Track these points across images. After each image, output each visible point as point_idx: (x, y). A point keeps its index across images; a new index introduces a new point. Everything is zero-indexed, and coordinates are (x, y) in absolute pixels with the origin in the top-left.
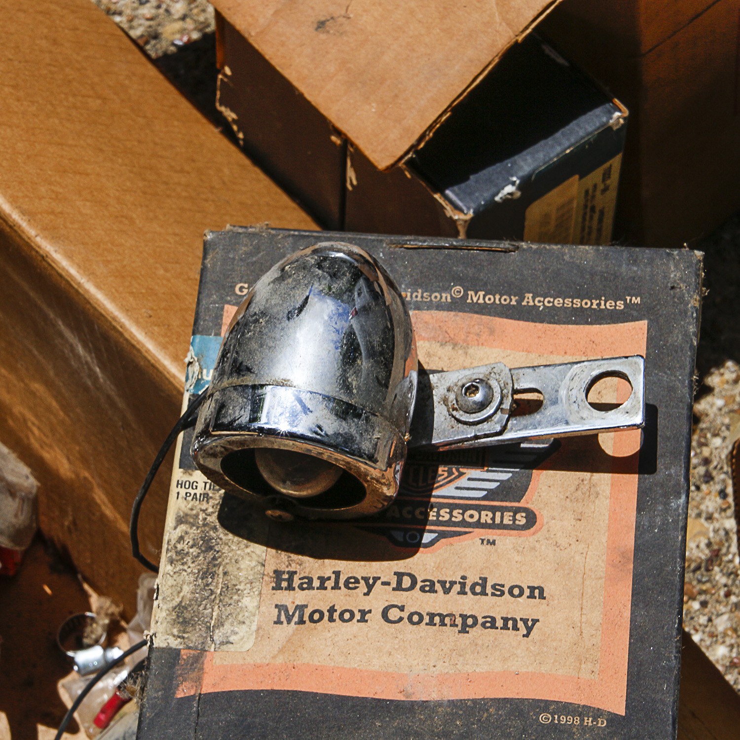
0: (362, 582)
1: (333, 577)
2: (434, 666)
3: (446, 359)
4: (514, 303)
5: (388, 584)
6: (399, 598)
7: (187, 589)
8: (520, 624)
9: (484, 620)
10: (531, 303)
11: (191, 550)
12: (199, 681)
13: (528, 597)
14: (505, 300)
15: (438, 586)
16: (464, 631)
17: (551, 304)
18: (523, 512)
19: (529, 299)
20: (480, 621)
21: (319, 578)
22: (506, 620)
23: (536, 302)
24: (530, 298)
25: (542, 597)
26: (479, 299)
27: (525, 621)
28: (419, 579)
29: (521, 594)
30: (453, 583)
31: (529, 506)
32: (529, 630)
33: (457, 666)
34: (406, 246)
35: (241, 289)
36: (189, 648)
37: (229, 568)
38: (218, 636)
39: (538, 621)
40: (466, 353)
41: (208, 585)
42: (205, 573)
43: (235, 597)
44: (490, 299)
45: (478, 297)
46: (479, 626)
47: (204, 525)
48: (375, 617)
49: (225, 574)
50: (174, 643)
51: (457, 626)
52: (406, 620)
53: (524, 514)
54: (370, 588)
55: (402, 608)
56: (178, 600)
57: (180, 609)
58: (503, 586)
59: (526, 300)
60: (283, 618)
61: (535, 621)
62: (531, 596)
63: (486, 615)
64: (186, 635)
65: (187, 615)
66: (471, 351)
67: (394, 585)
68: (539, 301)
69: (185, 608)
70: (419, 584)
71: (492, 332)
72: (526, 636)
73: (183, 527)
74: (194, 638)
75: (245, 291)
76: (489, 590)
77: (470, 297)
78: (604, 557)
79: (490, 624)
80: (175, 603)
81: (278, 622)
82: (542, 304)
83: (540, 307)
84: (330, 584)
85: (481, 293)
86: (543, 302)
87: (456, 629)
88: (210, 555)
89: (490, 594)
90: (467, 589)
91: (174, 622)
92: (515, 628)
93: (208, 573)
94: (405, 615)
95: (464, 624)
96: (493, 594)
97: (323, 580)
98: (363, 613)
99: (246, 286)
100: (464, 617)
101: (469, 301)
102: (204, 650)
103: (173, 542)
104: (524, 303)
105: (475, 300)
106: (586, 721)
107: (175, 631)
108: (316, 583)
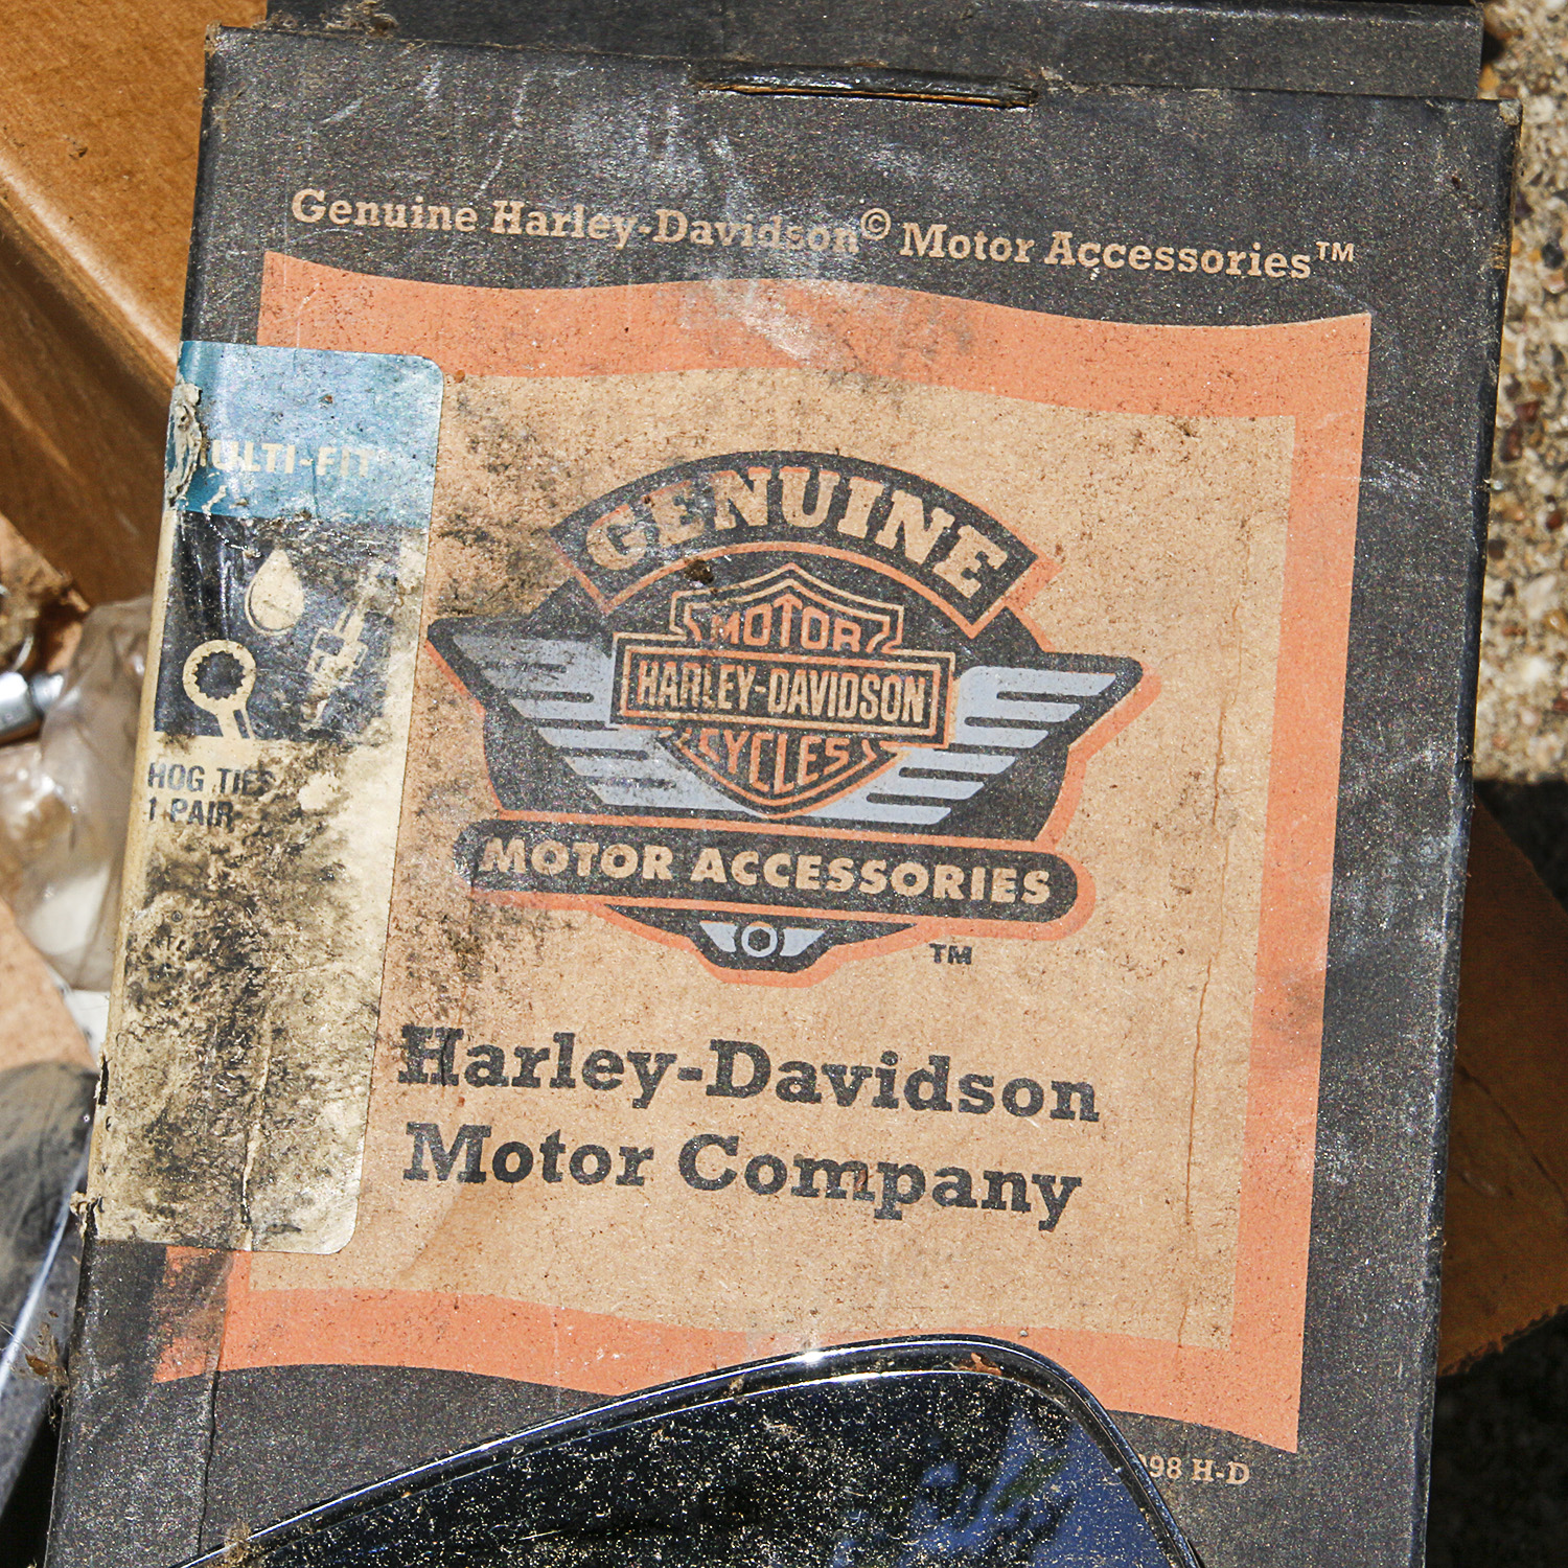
0: (629, 1067)
1: (555, 1049)
2: (814, 1313)
3: (845, 420)
4: (1022, 257)
5: (692, 1074)
6: (726, 1115)
7: (180, 1076)
8: (1033, 1192)
9: (940, 1180)
10: (1068, 261)
11: (190, 966)
12: (212, 1333)
13: (1054, 1115)
14: (1001, 249)
15: (823, 1083)
16: (888, 1212)
17: (1121, 263)
18: (1044, 868)
19: (1062, 249)
20: (932, 1182)
21: (518, 1052)
22: (995, 1179)
23: (1082, 256)
24: (1066, 243)
25: (1090, 1115)
26: (930, 247)
27: (1045, 1183)
28: (775, 1063)
29: (1034, 1108)
30: (861, 1074)
31: (1057, 850)
32: (1056, 1207)
33: (872, 1313)
34: (740, 87)
35: (308, 201)
36: (189, 1242)
37: (294, 1019)
38: (261, 1206)
39: (1078, 1182)
40: (897, 405)
41: (232, 1065)
42: (226, 1032)
43: (305, 1101)
44: (961, 247)
45: (930, 241)
46: (927, 1195)
47: (223, 894)
48: (663, 1169)
49: (278, 1032)
50: (150, 1229)
51: (872, 1196)
52: (741, 1179)
53: (1044, 875)
54: (649, 1084)
55: (730, 1146)
56: (158, 1106)
57: (163, 1130)
58: (989, 1082)
59: (1055, 250)
60: (428, 1163)
61: (1071, 1183)
62: (1063, 1113)
63: (947, 1165)
64: (179, 1207)
65: (182, 1150)
66: (909, 399)
67: (711, 1079)
68: (1090, 254)
69: (175, 1129)
70: (776, 1076)
71: (966, 344)
72: (1048, 1226)
73: (166, 901)
74: (200, 1211)
75: (319, 212)
76: (954, 1095)
77: (908, 240)
78: (1250, 1000)
79: (957, 1191)
80: (149, 1116)
81: (415, 1174)
82: (1096, 261)
83: (1091, 270)
84: (546, 1070)
85: (938, 229)
86: (1100, 256)
87: (871, 1207)
88: (239, 979)
89: (955, 1106)
90: (899, 1093)
91: (148, 1170)
92: (1021, 1205)
93: (232, 1032)
94: (739, 1164)
95: (890, 1193)
96: (966, 1107)
97: (529, 1058)
98: (633, 1157)
99: (321, 195)
100: (890, 1171)
101: (906, 251)
102: (226, 1249)
103: (142, 941)
104: (1050, 260)
105: (922, 248)
106: (1197, 1469)
107: (152, 1196)
108: (512, 1067)
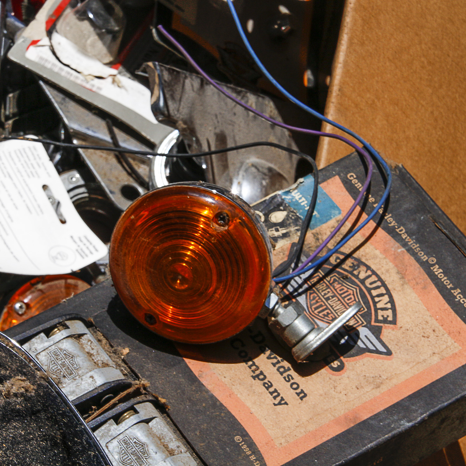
2: (225, 377)
3: (392, 279)
4: (449, 287)
8: (279, 399)
9: (267, 382)
10: (455, 294)
13: (296, 393)
14: (447, 282)
15: (268, 353)
16: (254, 378)
17: (463, 303)
18: (340, 363)
19: (456, 292)
22: (276, 391)
23: (458, 296)
24: (458, 292)
25: (301, 399)
26: (437, 271)
27: (282, 399)
29: (295, 389)
30: (275, 357)
31: (346, 363)
32: (280, 404)
33: (233, 386)
34: (436, 224)
35: (352, 176)
39: (287, 404)
40: (403, 285)
44: (441, 276)
45: (437, 270)
46: (262, 382)
51: (254, 373)
52: (239, 351)
53: (339, 364)
55: (243, 345)
58: (293, 379)
59: (455, 291)
61: (286, 403)
62: (298, 394)
63: (271, 381)
66: (406, 286)
67: (253, 335)
68: (460, 297)
71: (424, 288)
72: (275, 405)
75: (352, 178)
76: (285, 375)
77: (434, 267)
79: (268, 386)
82: (459, 298)
83: (457, 299)
85: (441, 270)
86: (461, 298)
87: (252, 374)
89: (283, 376)
90: (278, 366)
92: (275, 398)
94: (241, 349)
96: (285, 378)
99: (355, 177)
100: (262, 373)
101: (432, 268)
104: (452, 291)
105: (435, 270)
106: (252, 457)
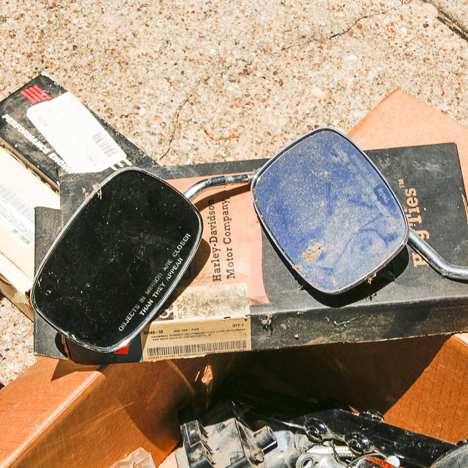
0: (215, 253)
1: (214, 262)
5: (215, 245)
6: (220, 240)
7: (225, 308)
11: (208, 309)
12: (261, 298)
15: (214, 230)
16: (231, 219)
20: (225, 215)
21: (215, 266)
28: (212, 236)
30: (211, 226)
36: (249, 302)
37: (214, 295)
38: (242, 295)
41: (222, 302)
42: (217, 303)
43: (226, 292)
46: (228, 216)
47: (197, 307)
48: (229, 246)
49: (216, 297)
50: (248, 307)
51: (229, 222)
52: (229, 237)
54: (217, 250)
55: (224, 239)
56: (230, 310)
57: (233, 308)
60: (233, 276)
63: (223, 214)
64: (244, 305)
65: (236, 306)
67: (215, 243)
69: (232, 307)
70: (214, 235)
73: (199, 313)
74: (244, 302)
79: (226, 213)
80: (231, 310)
81: (234, 277)
84: (217, 263)
88: (209, 303)
90: (213, 221)
91: (239, 309)
93: (217, 302)
94: (227, 237)
97: (215, 265)
98: (228, 250)
100: (225, 220)
102: (248, 298)
103: (206, 315)
107: (243, 308)
108: (217, 267)
